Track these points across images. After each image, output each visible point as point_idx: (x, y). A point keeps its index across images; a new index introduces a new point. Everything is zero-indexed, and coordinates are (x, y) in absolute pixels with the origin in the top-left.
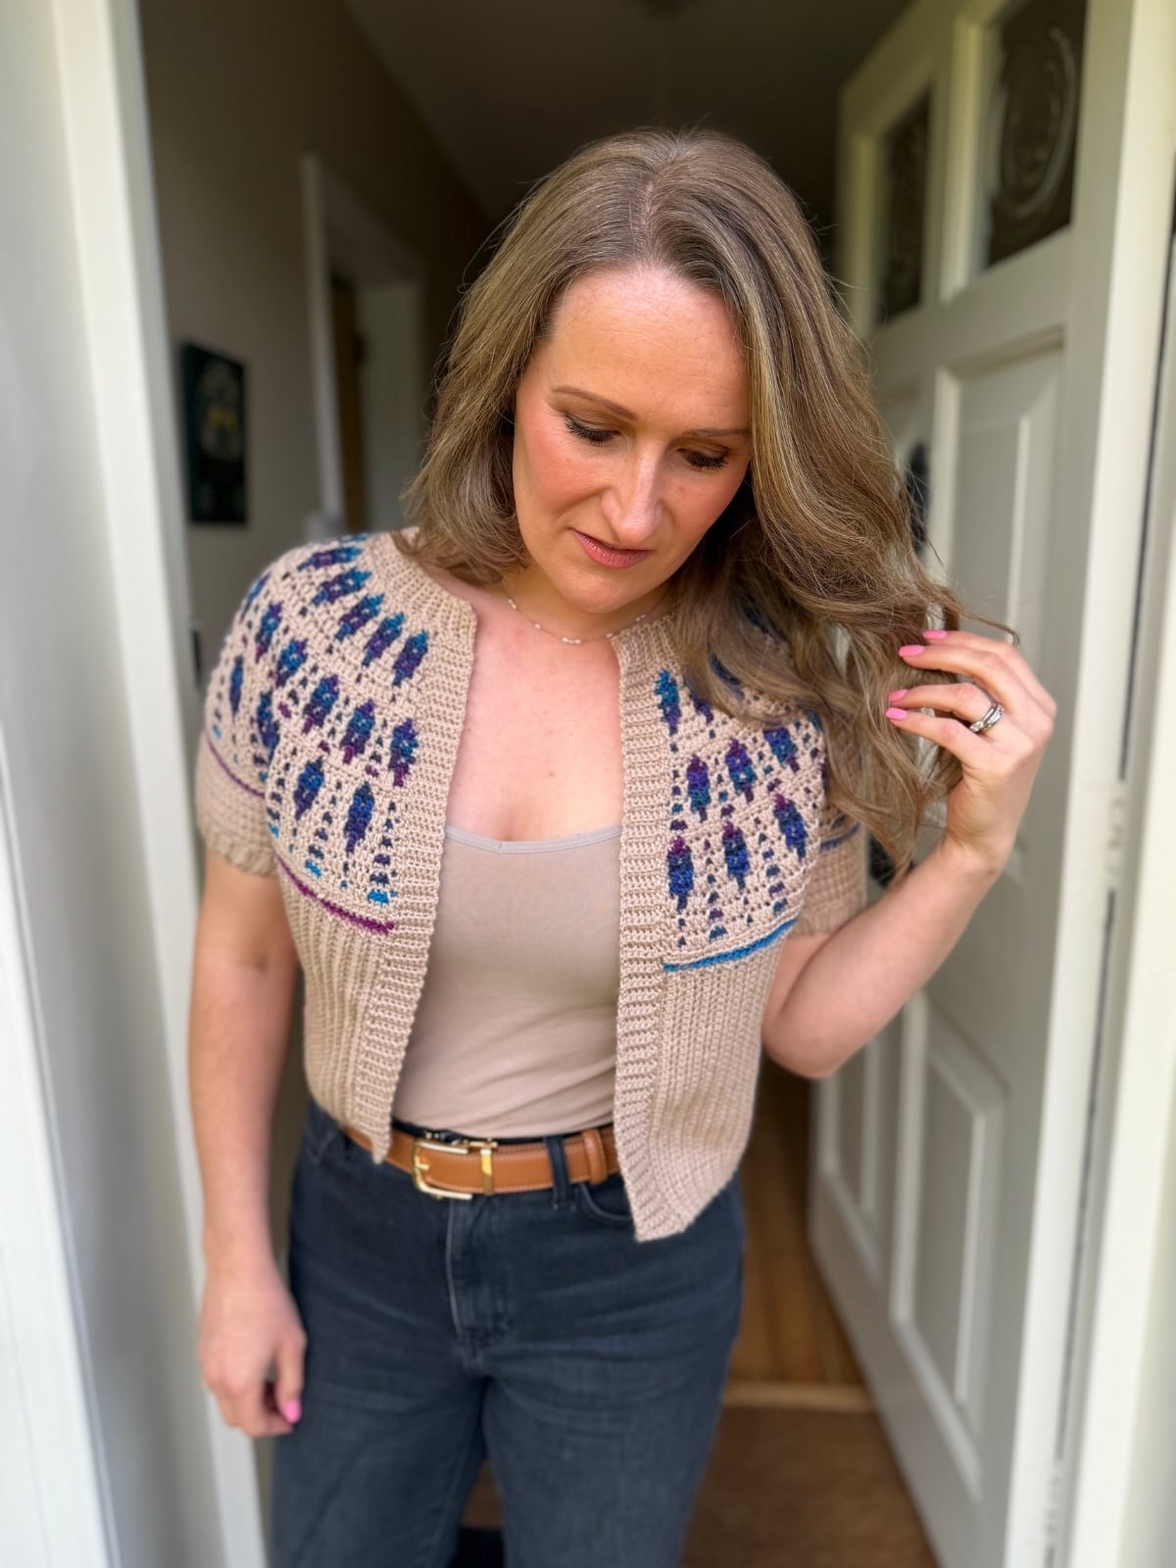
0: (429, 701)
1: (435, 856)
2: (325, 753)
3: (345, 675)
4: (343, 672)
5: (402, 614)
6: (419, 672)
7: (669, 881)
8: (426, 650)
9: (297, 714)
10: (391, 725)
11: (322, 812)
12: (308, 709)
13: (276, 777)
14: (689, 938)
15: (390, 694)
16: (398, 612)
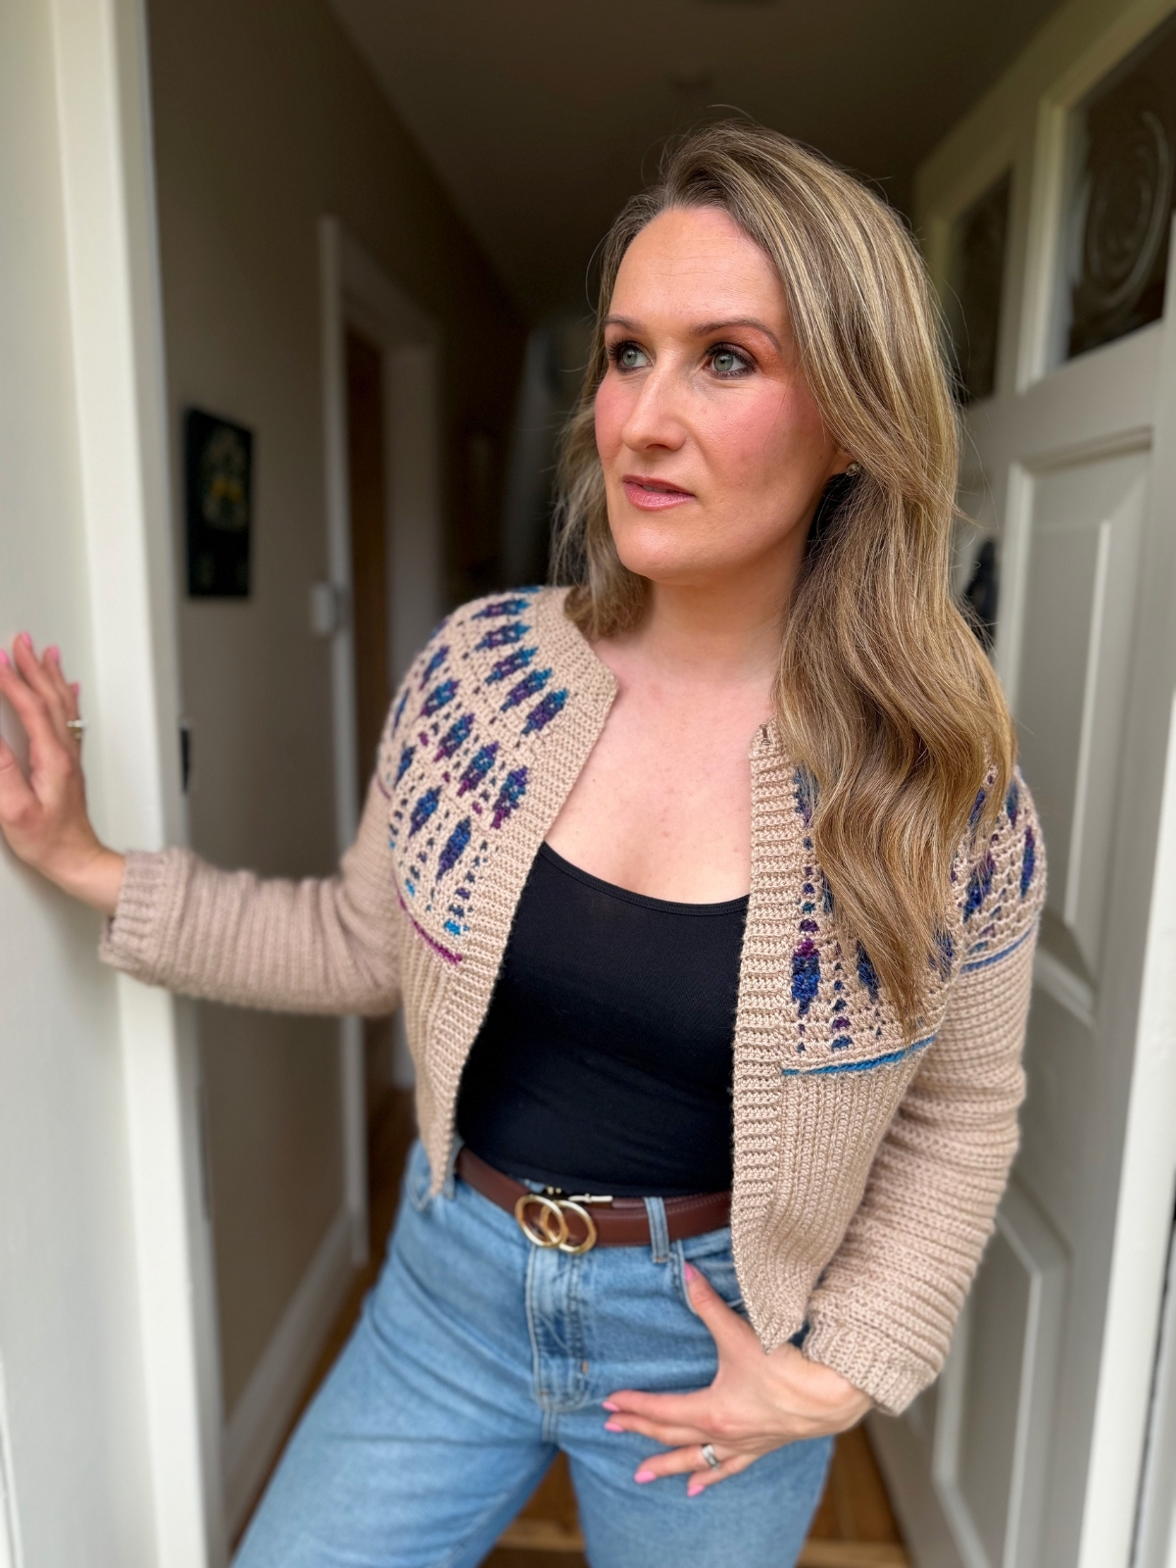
0: (550, 756)
1: (511, 901)
2: (445, 783)
3: (482, 716)
4: (481, 712)
5: (550, 670)
6: (549, 727)
7: (792, 984)
8: (562, 707)
9: (433, 744)
10: (508, 768)
11: (428, 837)
12: (443, 741)
13: (402, 797)
14: (808, 1044)
15: (516, 740)
16: (548, 666)
